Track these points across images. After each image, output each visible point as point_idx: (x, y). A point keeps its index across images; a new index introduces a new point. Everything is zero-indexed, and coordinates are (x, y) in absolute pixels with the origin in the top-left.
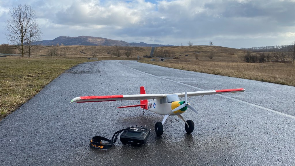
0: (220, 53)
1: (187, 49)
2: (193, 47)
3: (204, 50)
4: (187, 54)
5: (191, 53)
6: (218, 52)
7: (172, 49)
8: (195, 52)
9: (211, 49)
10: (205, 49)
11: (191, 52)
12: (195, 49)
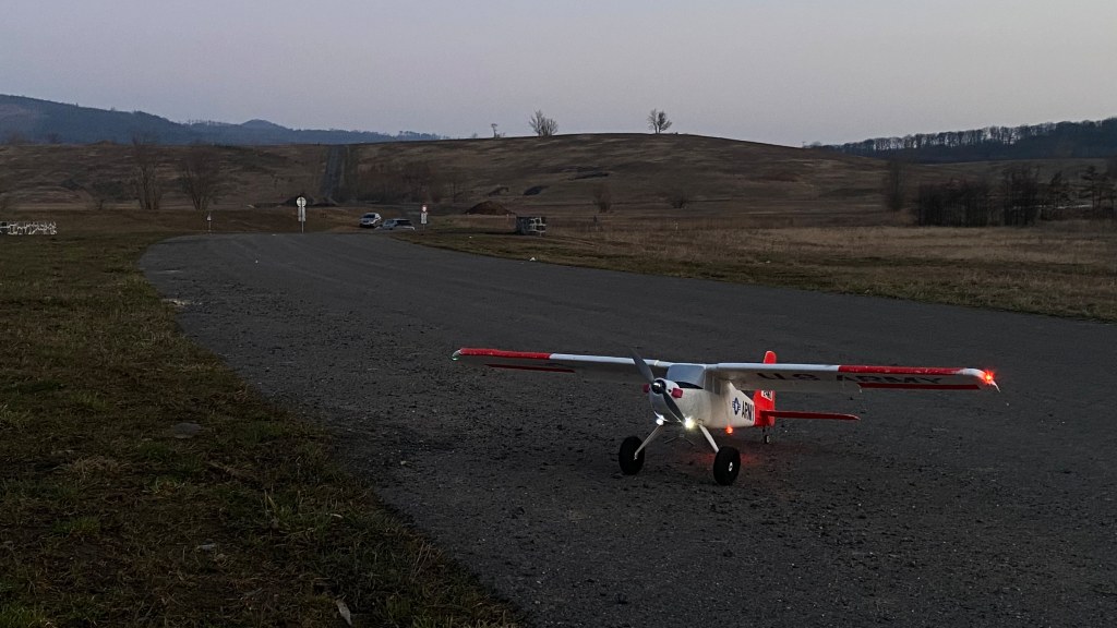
0: (718, 174)
1: (533, 153)
2: (560, 145)
3: (630, 159)
4: (534, 181)
5: (556, 178)
6: (705, 169)
7: (447, 154)
8: (580, 170)
9: (668, 153)
10: (629, 151)
11: (557, 170)
12: (573, 155)
